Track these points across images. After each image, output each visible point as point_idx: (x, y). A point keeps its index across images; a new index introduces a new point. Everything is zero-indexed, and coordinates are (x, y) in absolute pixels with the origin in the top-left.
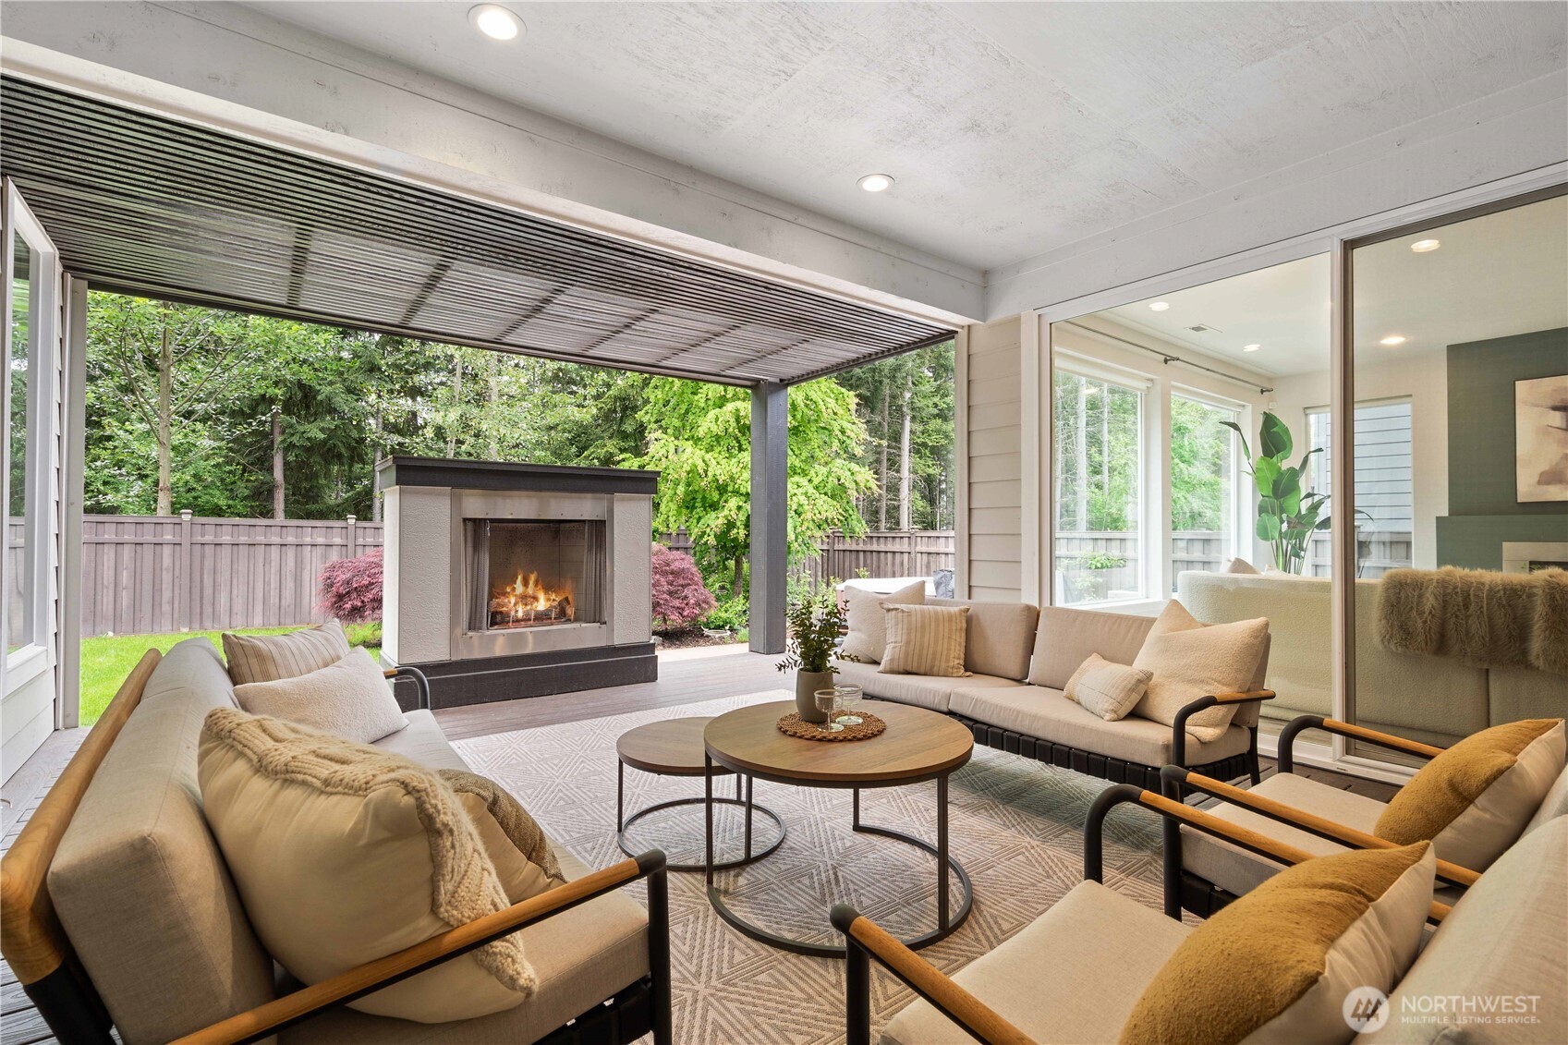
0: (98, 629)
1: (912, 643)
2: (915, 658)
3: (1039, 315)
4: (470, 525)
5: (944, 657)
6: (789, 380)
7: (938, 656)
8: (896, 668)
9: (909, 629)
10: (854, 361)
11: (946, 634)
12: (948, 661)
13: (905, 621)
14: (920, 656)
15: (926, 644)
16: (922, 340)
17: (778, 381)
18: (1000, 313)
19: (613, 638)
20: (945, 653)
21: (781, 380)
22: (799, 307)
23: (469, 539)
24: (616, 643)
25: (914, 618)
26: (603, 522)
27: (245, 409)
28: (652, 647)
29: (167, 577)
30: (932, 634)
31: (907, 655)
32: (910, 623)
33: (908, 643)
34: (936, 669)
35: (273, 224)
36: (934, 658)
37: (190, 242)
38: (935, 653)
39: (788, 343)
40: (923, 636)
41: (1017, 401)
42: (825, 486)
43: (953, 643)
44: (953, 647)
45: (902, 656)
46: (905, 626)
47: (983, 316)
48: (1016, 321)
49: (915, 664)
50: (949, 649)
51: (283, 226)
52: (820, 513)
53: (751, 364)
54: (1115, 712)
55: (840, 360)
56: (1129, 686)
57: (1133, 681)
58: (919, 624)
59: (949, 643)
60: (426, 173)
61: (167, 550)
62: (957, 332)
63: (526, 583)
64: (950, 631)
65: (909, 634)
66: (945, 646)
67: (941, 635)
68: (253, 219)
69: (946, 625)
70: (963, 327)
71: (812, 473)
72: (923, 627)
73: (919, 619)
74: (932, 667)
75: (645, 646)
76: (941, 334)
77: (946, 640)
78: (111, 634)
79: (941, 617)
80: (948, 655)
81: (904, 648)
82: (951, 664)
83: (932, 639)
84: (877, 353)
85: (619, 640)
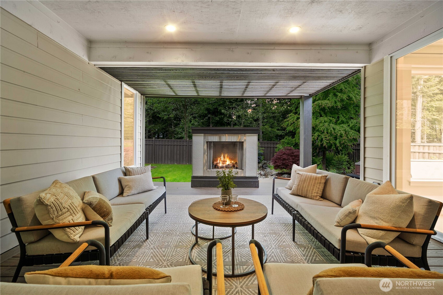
0: (174, 163)
1: (300, 186)
2: (300, 191)
3: (391, 57)
4: (208, 143)
5: (310, 192)
6: (312, 94)
7: (308, 191)
8: (294, 193)
9: (300, 181)
10: (329, 85)
11: (313, 184)
12: (312, 193)
13: (300, 178)
14: (302, 190)
15: (304, 187)
16: (350, 75)
17: (308, 95)
18: (376, 59)
19: (246, 174)
20: (311, 191)
21: (310, 95)
22: (290, 73)
23: (208, 146)
24: (246, 176)
25: (302, 177)
26: (243, 142)
27: (204, 115)
28: (256, 178)
29: (185, 152)
30: (307, 183)
31: (297, 189)
32: (301, 179)
33: (298, 185)
34: (308, 196)
35: (159, 81)
36: (307, 192)
37: (151, 87)
38: (307, 190)
39: (299, 84)
40: (304, 183)
41: (382, 94)
42: (355, 127)
43: (315, 187)
44: (315, 189)
45: (296, 189)
46: (299, 180)
47: (369, 61)
48: (382, 61)
49: (300, 193)
50: (313, 190)
51: (161, 81)
52: (350, 137)
53: (293, 92)
54: (339, 223)
55: (325, 86)
56: (346, 214)
57: (348, 212)
58: (304, 179)
59: (313, 188)
60: (173, 64)
61: (185, 147)
62: (361, 69)
63: (224, 157)
64: (315, 183)
65: (299, 182)
66: (312, 188)
67: (311, 184)
68: (155, 80)
69: (314, 180)
70: (362, 67)
71: (350, 122)
72: (305, 180)
73: (304, 178)
74: (307, 195)
75: (255, 177)
76: (356, 71)
77: (312, 186)
78: (176, 164)
79: (312, 178)
80: (312, 191)
81: (297, 187)
82: (313, 195)
83: (307, 185)
84: (336, 82)
85: (247, 175)
